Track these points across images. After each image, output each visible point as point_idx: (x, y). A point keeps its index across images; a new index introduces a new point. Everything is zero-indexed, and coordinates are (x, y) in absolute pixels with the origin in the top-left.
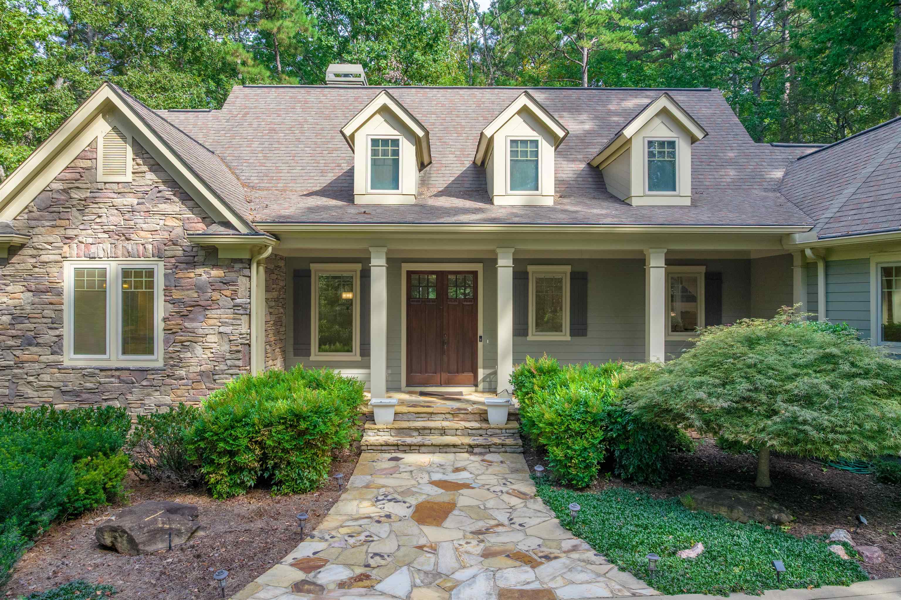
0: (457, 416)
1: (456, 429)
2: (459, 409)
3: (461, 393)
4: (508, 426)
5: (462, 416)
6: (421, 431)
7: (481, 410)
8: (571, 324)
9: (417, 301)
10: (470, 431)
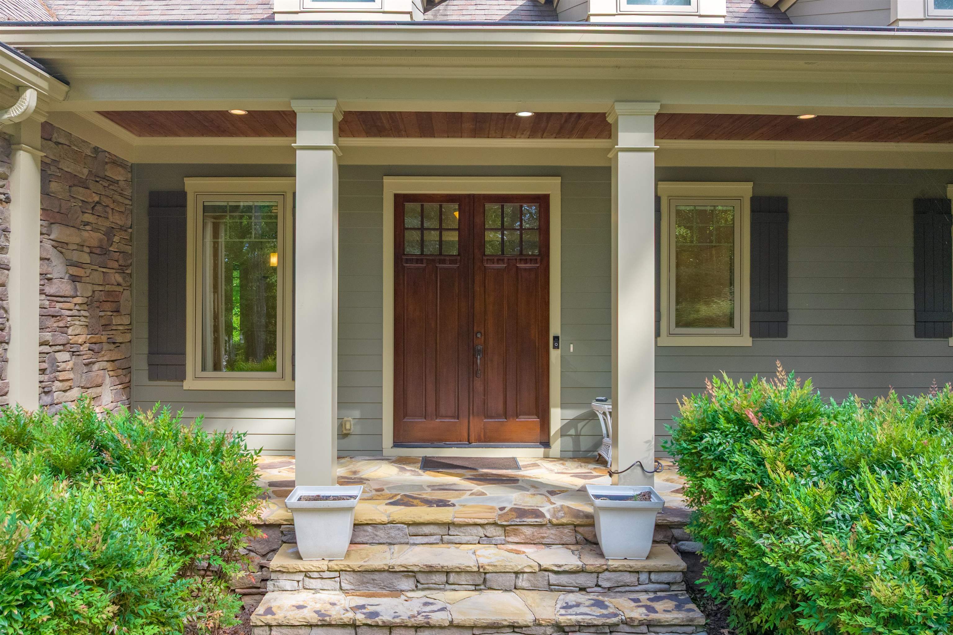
0: (516, 533)
1: (517, 573)
2: (521, 512)
3: (513, 463)
4: (652, 563)
5: (528, 531)
6: (420, 577)
7: (577, 514)
8: (752, 310)
9: (417, 261)
10: (553, 579)
